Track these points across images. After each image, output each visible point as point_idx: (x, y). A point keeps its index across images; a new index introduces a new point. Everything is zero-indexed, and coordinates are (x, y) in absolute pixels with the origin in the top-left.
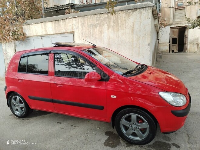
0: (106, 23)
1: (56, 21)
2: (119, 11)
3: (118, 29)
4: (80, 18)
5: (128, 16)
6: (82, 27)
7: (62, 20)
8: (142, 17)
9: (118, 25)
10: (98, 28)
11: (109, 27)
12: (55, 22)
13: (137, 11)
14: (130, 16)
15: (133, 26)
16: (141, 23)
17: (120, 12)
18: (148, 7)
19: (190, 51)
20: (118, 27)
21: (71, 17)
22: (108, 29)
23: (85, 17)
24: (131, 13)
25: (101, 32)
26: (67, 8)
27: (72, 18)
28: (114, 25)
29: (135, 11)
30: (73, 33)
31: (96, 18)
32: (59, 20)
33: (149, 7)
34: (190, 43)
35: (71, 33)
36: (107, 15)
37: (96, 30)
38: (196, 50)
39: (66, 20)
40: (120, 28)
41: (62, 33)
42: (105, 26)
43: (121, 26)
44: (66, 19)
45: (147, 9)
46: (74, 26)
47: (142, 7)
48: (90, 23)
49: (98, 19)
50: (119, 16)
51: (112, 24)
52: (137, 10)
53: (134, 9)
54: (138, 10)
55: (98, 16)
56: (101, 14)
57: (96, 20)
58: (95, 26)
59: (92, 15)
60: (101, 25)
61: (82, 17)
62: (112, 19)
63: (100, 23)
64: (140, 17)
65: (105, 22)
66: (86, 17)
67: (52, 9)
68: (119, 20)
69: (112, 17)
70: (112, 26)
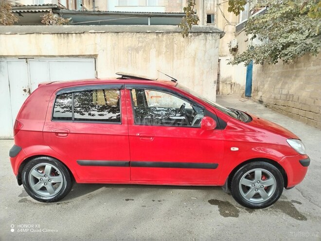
0: (155, 47)
1: (62, 35)
2: (175, 32)
3: (173, 58)
4: (110, 35)
5: (188, 41)
6: (114, 49)
7: (74, 35)
8: (207, 43)
9: (173, 52)
10: (141, 53)
11: (159, 53)
12: (59, 35)
13: (200, 36)
14: (191, 42)
15: (195, 55)
16: (205, 53)
17: (177, 34)
18: (215, 32)
19: (222, 92)
20: (173, 54)
21: (93, 31)
22: (158, 57)
23: (120, 33)
24: (193, 37)
25: (147, 60)
26: (45, 10)
27: (94, 33)
28: (167, 52)
29: (198, 35)
30: (94, 57)
31: (139, 38)
32: (68, 34)
33: (217, 32)
34: (223, 82)
35: (90, 56)
36: (157, 35)
37: (137, 57)
38: (229, 91)
39: (82, 35)
40: (175, 55)
41: (73, 56)
42: (153, 52)
43: (177, 54)
44: (84, 33)
45: (214, 34)
46: (97, 45)
47: (207, 31)
48: (128, 44)
49: (141, 39)
50: (175, 39)
51: (164, 50)
52: (200, 34)
53: (197, 32)
54: (203, 34)
55: (142, 35)
56: (147, 32)
57: (138, 41)
58: (137, 50)
59: (132, 32)
60: (146, 49)
61: (113, 34)
62: (164, 43)
63: (145, 46)
64: (205, 44)
65: (153, 45)
66: (122, 34)
67: (13, 9)
68: (175, 46)
69: (164, 39)
70: (164, 52)
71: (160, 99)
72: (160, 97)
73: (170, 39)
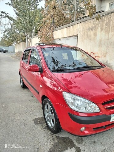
2: (112, 13)
3: (109, 31)
6: (83, 31)
9: (110, 27)
10: (93, 30)
11: (102, 29)
20: (110, 28)
21: (77, 23)
22: (101, 31)
25: (95, 34)
28: (106, 27)
30: (77, 36)
32: (70, 26)
37: (91, 33)
42: (99, 29)
43: (112, 28)
44: (74, 25)
46: (78, 30)
48: (88, 26)
49: (94, 22)
50: (112, 17)
51: (104, 26)
55: (95, 20)
57: (93, 24)
59: (91, 19)
60: (96, 28)
61: (84, 22)
62: (105, 22)
63: (96, 26)
65: (99, 25)
66: (87, 21)
68: (111, 22)
69: (105, 20)
70: (104, 28)
71: (99, 58)
72: (100, 57)
73: (108, 19)
